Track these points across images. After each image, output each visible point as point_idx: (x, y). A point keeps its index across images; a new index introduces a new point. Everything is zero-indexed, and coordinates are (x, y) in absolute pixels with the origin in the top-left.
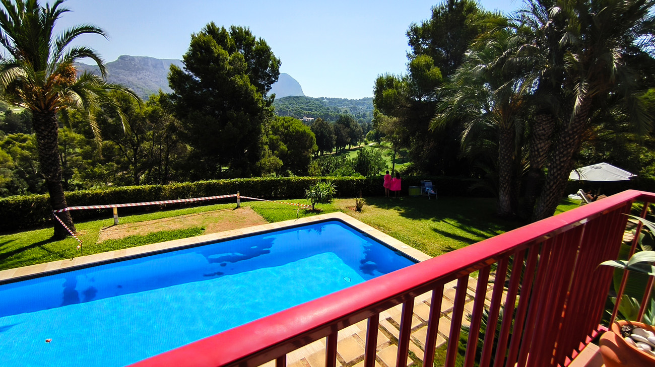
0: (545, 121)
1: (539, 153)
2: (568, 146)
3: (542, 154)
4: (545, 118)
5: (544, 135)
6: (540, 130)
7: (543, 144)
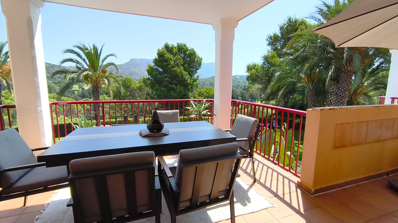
0: (333, 84)
1: (331, 103)
2: (342, 98)
3: (333, 103)
4: (333, 83)
5: (333, 92)
6: (331, 89)
7: (333, 97)
